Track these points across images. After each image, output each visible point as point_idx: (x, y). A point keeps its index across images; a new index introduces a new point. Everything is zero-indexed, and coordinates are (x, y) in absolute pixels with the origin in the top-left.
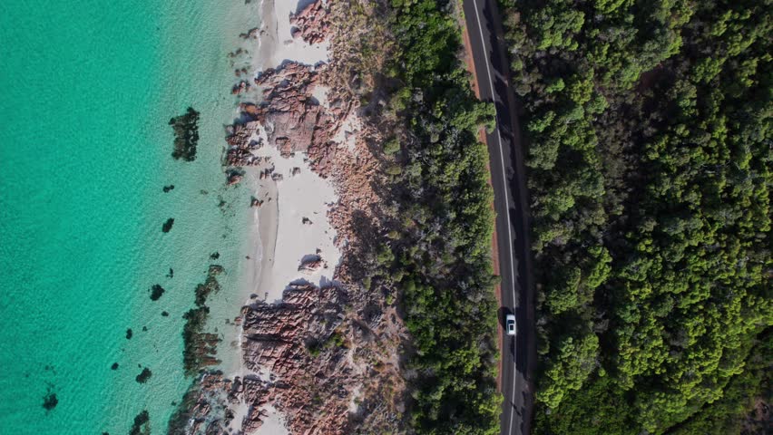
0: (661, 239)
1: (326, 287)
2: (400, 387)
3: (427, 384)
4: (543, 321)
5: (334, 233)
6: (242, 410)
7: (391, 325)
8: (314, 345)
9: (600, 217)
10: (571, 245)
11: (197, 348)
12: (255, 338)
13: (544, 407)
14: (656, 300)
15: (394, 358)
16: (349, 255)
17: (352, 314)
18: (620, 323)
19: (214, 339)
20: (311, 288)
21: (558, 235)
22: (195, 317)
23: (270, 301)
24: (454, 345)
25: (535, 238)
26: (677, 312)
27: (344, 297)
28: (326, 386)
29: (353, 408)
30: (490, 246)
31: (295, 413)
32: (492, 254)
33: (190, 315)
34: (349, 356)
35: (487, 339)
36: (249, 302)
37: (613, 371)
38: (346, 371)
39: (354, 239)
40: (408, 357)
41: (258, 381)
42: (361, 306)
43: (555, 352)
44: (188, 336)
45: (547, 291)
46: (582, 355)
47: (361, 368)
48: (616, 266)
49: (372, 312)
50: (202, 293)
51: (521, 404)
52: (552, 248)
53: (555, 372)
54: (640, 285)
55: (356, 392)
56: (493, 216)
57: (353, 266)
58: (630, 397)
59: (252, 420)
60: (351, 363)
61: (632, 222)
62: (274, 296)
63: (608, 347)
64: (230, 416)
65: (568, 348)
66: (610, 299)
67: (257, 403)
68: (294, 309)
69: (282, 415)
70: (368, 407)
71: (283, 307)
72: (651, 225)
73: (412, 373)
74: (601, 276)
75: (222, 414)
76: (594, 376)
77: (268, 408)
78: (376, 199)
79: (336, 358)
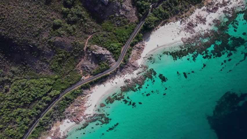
0: (36, 96)
1: (69, 119)
2: (71, 105)
3: (68, 103)
4: (53, 99)
5: (64, 122)
6: (87, 117)
7: (67, 110)
8: (75, 116)
9: (40, 102)
10: (44, 102)
11: (85, 126)
12: (79, 121)
13: (60, 92)
14: (42, 91)
15: (69, 107)
16: (64, 119)
17: (69, 114)
18: (47, 92)
19: (83, 125)
20: (70, 120)
21: (45, 104)
22: (83, 128)
23: (75, 123)
24: (62, 104)
25: (47, 106)
26: (41, 88)
27: (68, 117)
28: (78, 111)
29: (77, 107)
30: (51, 109)
31: (82, 112)
32: (51, 108)
33: (83, 129)
34: (73, 112)
35: (59, 102)
36: (77, 124)
37: (51, 89)
38: (75, 111)
39: (63, 120)
40: (67, 107)
41: (83, 118)
42: (68, 114)
43: (54, 96)
44: (85, 127)
45: (50, 101)
46: (52, 93)
47: (73, 109)
48: (42, 97)
49: (67, 113)
50: (80, 129)
51: (63, 93)
52: (46, 103)
53: (56, 94)
54: (42, 94)
55: (76, 108)
56: (48, 112)
57: (65, 118)
58: (52, 85)
59: (87, 115)
60: (73, 111)
61: (37, 99)
62: (74, 123)
63: (50, 91)
64: (89, 117)
65: (53, 95)
66: (46, 95)
67: (85, 116)
68: (73, 120)
69: (84, 112)
70: (76, 106)
71: (74, 121)
72: (36, 97)
73: (69, 105)
74: (44, 98)
75: (89, 118)
76: (54, 90)
77: (85, 114)
78: (57, 121)
79: (74, 113)
